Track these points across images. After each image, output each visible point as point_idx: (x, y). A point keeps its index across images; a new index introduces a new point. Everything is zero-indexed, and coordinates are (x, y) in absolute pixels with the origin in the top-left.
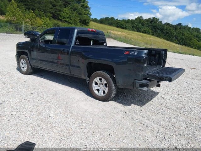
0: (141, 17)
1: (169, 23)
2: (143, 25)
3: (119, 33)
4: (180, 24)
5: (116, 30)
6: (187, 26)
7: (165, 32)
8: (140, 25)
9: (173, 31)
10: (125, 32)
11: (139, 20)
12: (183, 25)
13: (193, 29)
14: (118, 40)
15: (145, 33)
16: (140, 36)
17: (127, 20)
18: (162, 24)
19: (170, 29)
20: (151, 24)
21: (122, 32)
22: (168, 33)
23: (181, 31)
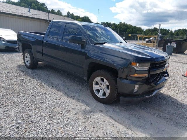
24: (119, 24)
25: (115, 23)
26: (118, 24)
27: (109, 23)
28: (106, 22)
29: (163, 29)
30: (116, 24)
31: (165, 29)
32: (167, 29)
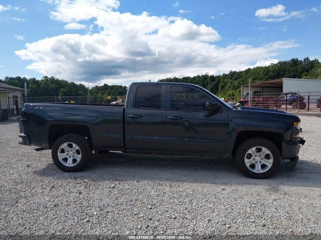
24: (42, 80)
25: (34, 79)
26: (40, 80)
27: (22, 77)
28: (15, 77)
29: (118, 86)
30: (37, 79)
31: (119, 85)
32: (123, 86)
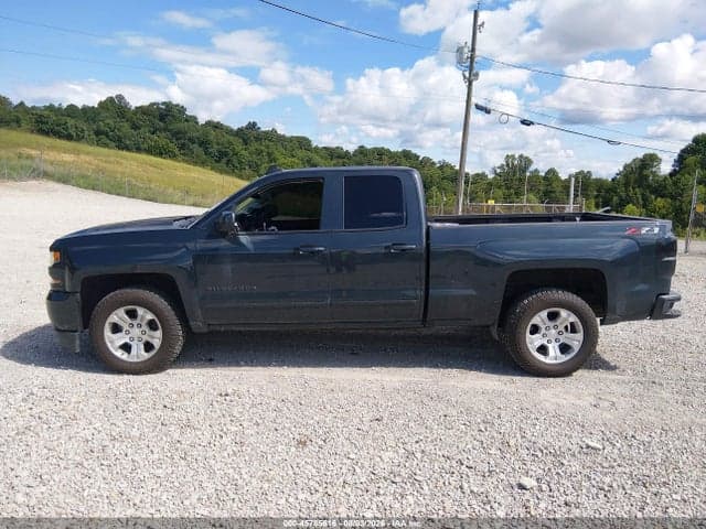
0: (120, 97)
1: (218, 123)
2: (135, 127)
3: (68, 157)
4: (252, 126)
5: (52, 148)
6: (274, 131)
7: (214, 149)
8: (126, 127)
9: (238, 146)
10: (88, 153)
11: (115, 106)
12: (263, 129)
13: (292, 139)
14: (79, 186)
15: (160, 154)
16: (151, 165)
17: (65, 105)
18: (197, 123)
19: (230, 143)
20: (161, 124)
21: (77, 153)
22: (226, 154)
23: (263, 148)
